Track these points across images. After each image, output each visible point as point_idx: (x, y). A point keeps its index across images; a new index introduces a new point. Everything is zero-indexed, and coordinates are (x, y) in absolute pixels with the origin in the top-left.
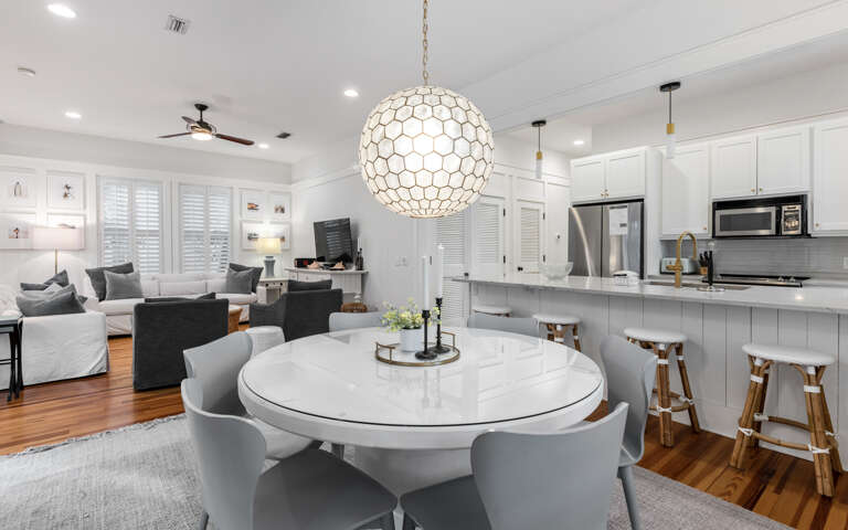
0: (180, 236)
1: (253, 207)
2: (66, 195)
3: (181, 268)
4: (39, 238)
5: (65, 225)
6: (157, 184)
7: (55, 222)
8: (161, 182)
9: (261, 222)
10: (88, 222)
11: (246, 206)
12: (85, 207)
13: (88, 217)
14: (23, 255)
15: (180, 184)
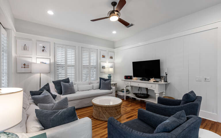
0: (81, 67)
1: (104, 57)
2: (43, 51)
3: (82, 79)
4: (34, 68)
5: (43, 63)
6: (74, 47)
7: (39, 61)
8: (75, 47)
9: (106, 62)
10: (51, 61)
11: (101, 56)
12: (50, 56)
13: (51, 59)
14: (27, 75)
15: (82, 47)
